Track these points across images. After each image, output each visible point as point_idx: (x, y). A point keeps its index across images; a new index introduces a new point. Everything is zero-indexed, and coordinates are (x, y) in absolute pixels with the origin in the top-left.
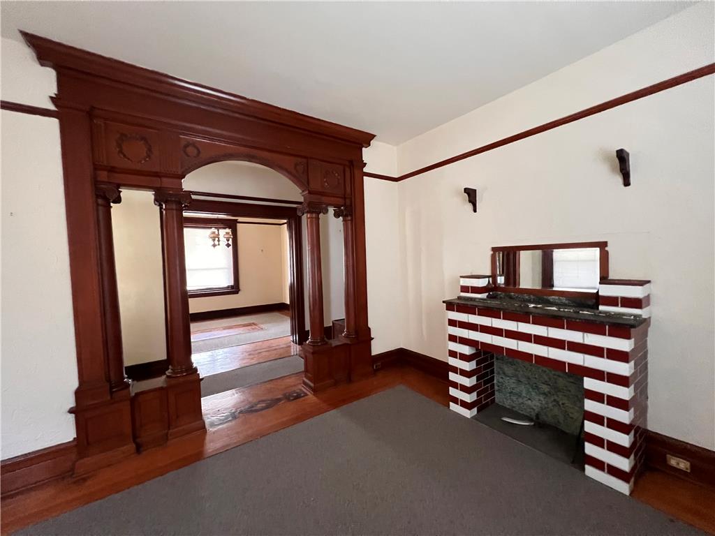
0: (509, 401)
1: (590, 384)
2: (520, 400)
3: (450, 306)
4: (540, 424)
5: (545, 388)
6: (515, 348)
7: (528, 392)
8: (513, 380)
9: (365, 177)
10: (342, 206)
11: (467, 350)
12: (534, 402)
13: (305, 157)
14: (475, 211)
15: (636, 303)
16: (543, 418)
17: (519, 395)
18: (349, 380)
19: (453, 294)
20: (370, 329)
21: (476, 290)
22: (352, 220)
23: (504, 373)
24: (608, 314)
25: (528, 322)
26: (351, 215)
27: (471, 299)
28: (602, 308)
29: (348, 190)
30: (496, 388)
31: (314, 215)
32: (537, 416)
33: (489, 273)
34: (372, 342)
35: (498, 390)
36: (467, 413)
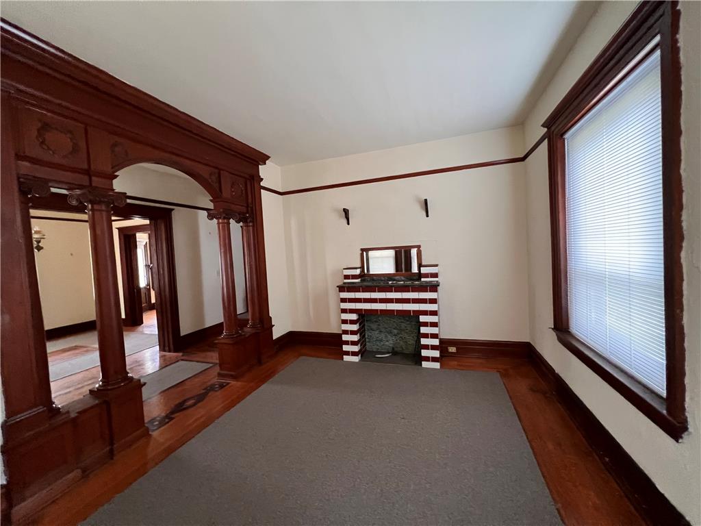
0: (375, 346)
1: (423, 319)
2: (382, 343)
3: (342, 289)
4: (394, 353)
5: (396, 331)
6: (385, 308)
7: (386, 336)
8: (377, 332)
9: (262, 190)
10: (246, 213)
11: (354, 317)
12: (390, 342)
13: (216, 168)
14: (348, 224)
15: (435, 275)
16: (396, 349)
17: (381, 341)
18: (260, 363)
19: (341, 281)
20: (271, 318)
21: (354, 277)
22: (253, 226)
23: (372, 329)
24: (426, 282)
25: (392, 291)
26: (253, 222)
27: (353, 283)
28: (423, 279)
29: (250, 201)
30: (367, 340)
31: (226, 221)
32: (393, 349)
33: (359, 265)
34: (273, 328)
35: (369, 342)
36: (356, 359)
